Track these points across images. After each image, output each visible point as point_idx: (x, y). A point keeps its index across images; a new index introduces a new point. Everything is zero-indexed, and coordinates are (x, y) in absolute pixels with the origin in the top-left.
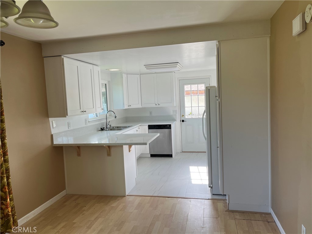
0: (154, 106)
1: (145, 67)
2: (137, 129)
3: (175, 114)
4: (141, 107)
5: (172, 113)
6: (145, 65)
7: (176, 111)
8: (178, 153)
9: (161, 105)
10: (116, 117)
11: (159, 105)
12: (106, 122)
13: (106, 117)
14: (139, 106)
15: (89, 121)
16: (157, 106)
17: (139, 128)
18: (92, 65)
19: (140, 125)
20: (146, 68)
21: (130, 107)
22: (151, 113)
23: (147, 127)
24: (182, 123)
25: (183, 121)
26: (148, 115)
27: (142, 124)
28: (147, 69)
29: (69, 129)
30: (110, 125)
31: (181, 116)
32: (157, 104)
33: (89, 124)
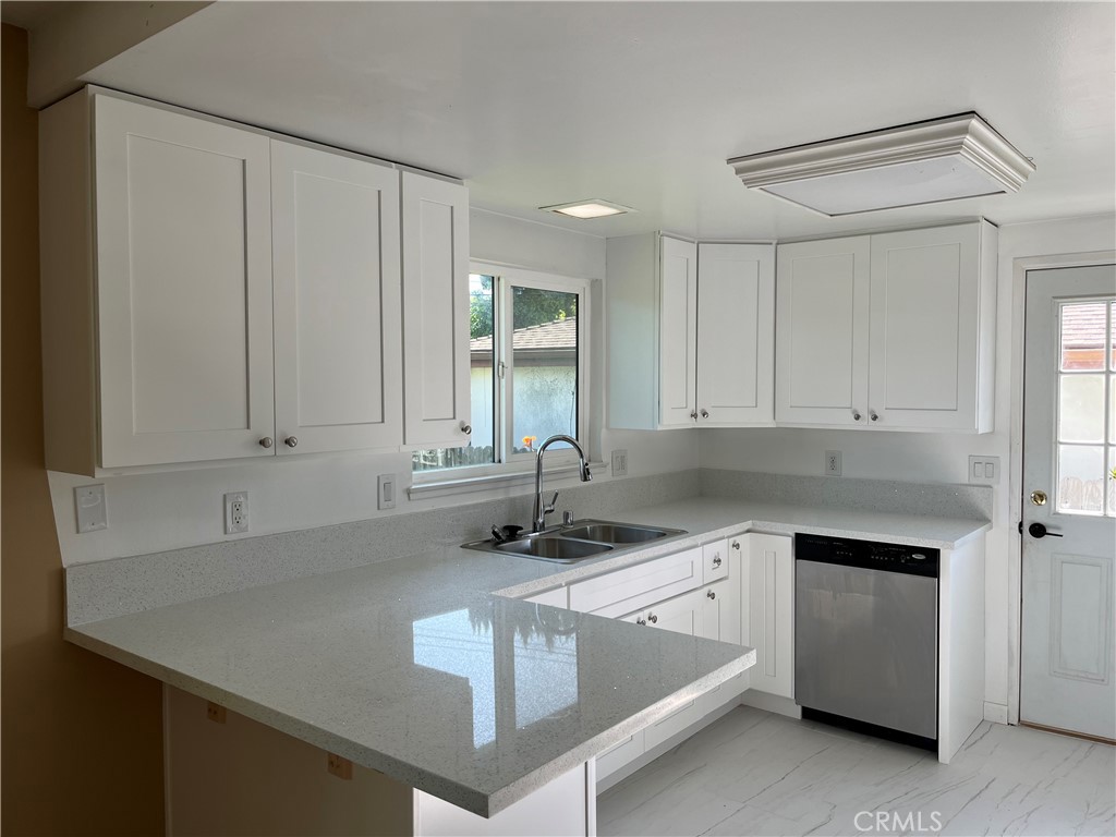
0: (845, 422)
1: (738, 171)
2: (721, 548)
3: (982, 482)
4: (771, 424)
5: (961, 473)
6: (730, 161)
7: (990, 464)
8: (993, 724)
9: (891, 422)
10: (586, 475)
11: (875, 418)
12: (534, 497)
13: (535, 472)
14: (761, 419)
15: (409, 492)
16: (865, 425)
17: (737, 546)
18: (393, 171)
19: (748, 525)
20: (738, 179)
21: (702, 423)
22: (833, 461)
23: (787, 546)
24: (1027, 547)
25: (1038, 530)
26: (818, 469)
27: (761, 525)
28: (746, 182)
29: (227, 537)
30: (566, 515)
31: (1029, 495)
32: (864, 413)
33: (404, 508)
